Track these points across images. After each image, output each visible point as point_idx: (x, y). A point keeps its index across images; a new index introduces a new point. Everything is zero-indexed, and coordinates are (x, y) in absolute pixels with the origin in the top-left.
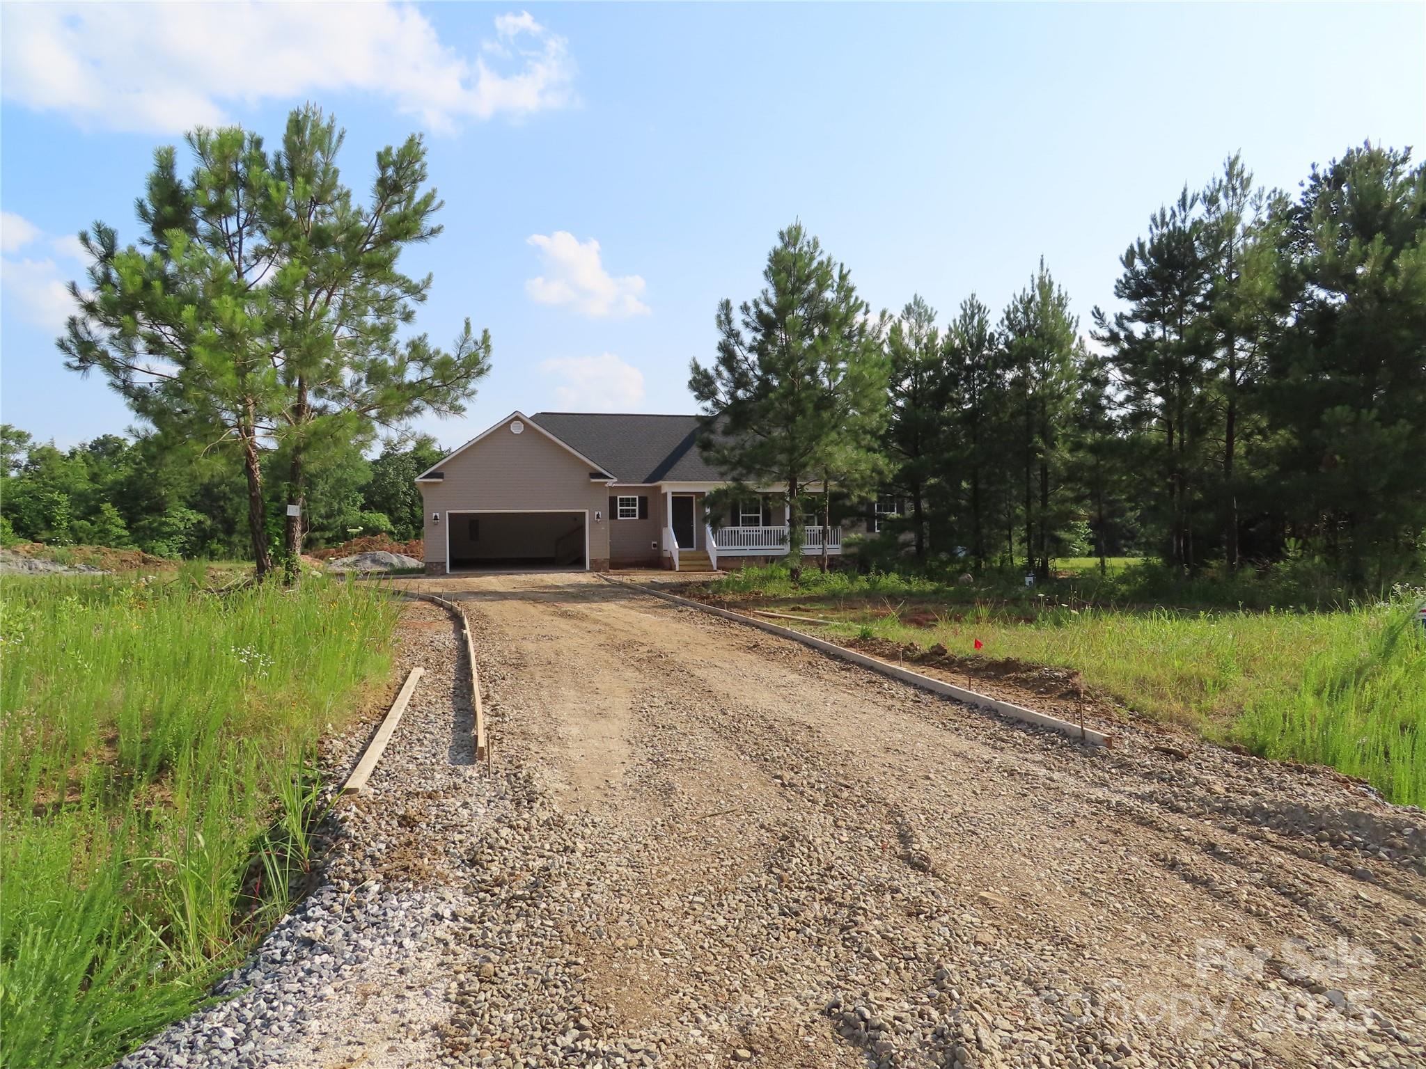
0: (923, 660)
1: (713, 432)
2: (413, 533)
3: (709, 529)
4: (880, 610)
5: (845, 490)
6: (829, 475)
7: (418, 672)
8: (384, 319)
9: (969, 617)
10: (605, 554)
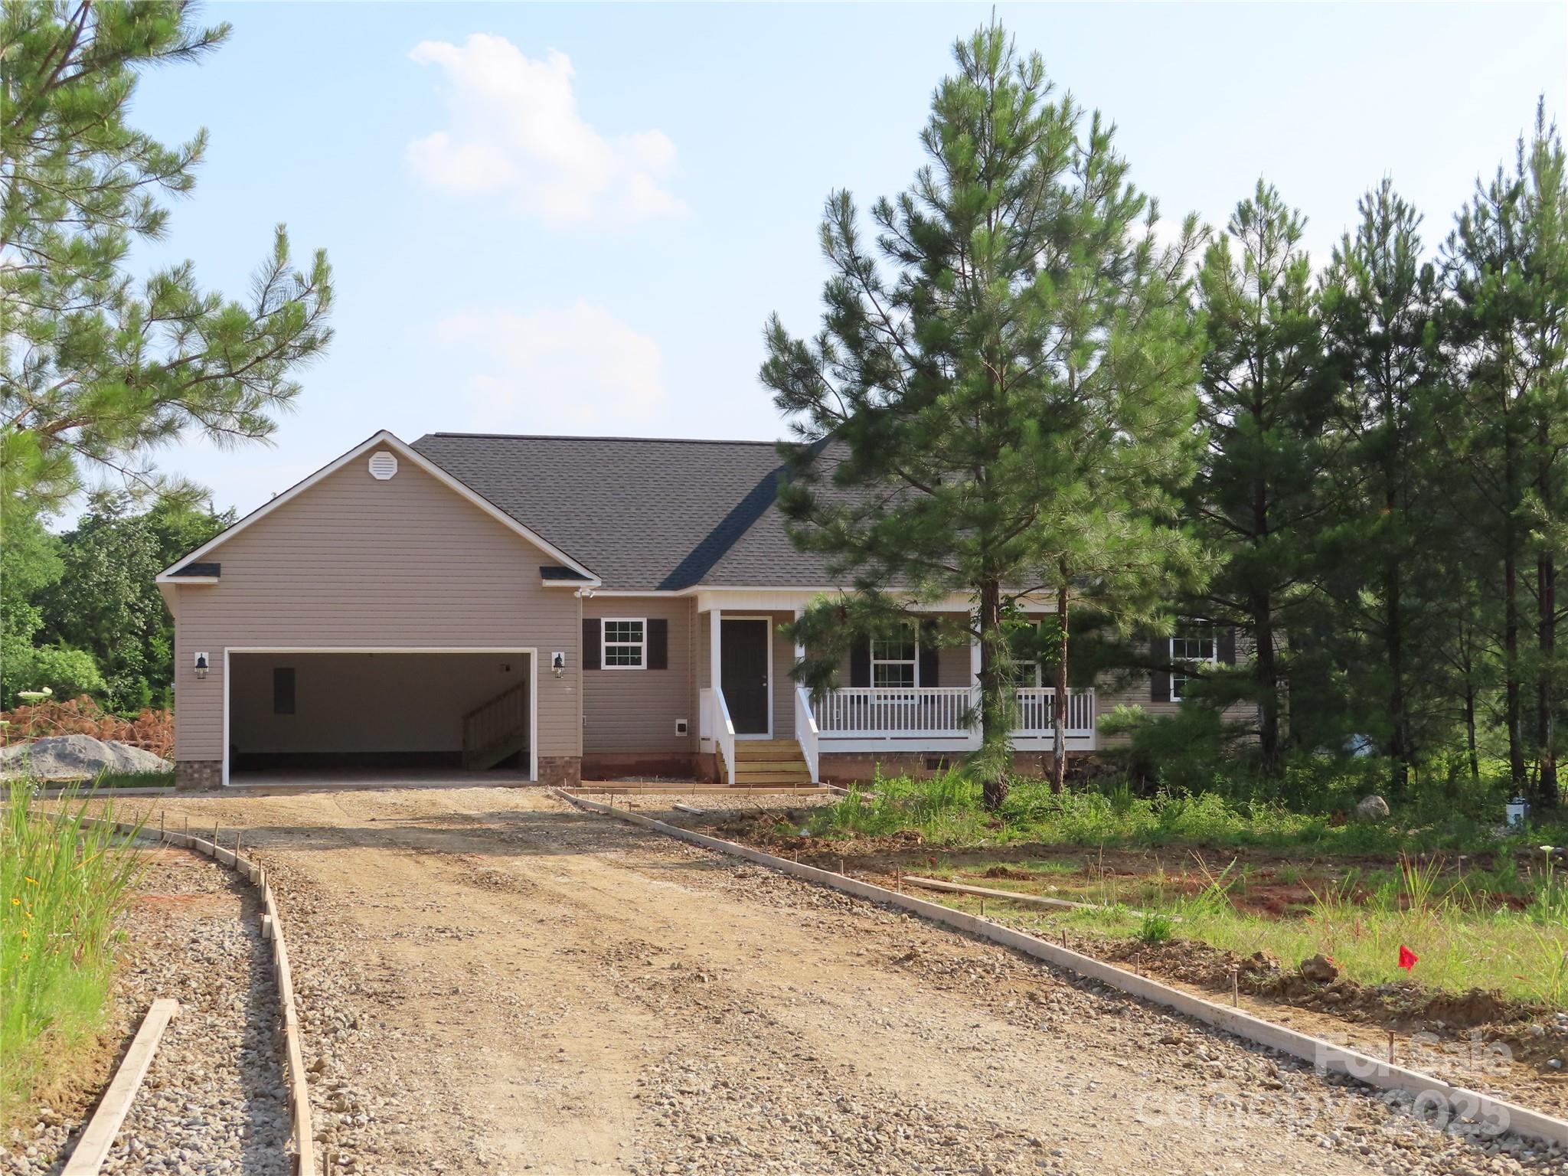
0: (1282, 992)
1: (813, 479)
2: (148, 694)
3: (802, 693)
4: (1185, 877)
5: (1104, 610)
6: (1069, 575)
7: (164, 1009)
8: (101, 229)
9: (1383, 894)
10: (572, 747)
